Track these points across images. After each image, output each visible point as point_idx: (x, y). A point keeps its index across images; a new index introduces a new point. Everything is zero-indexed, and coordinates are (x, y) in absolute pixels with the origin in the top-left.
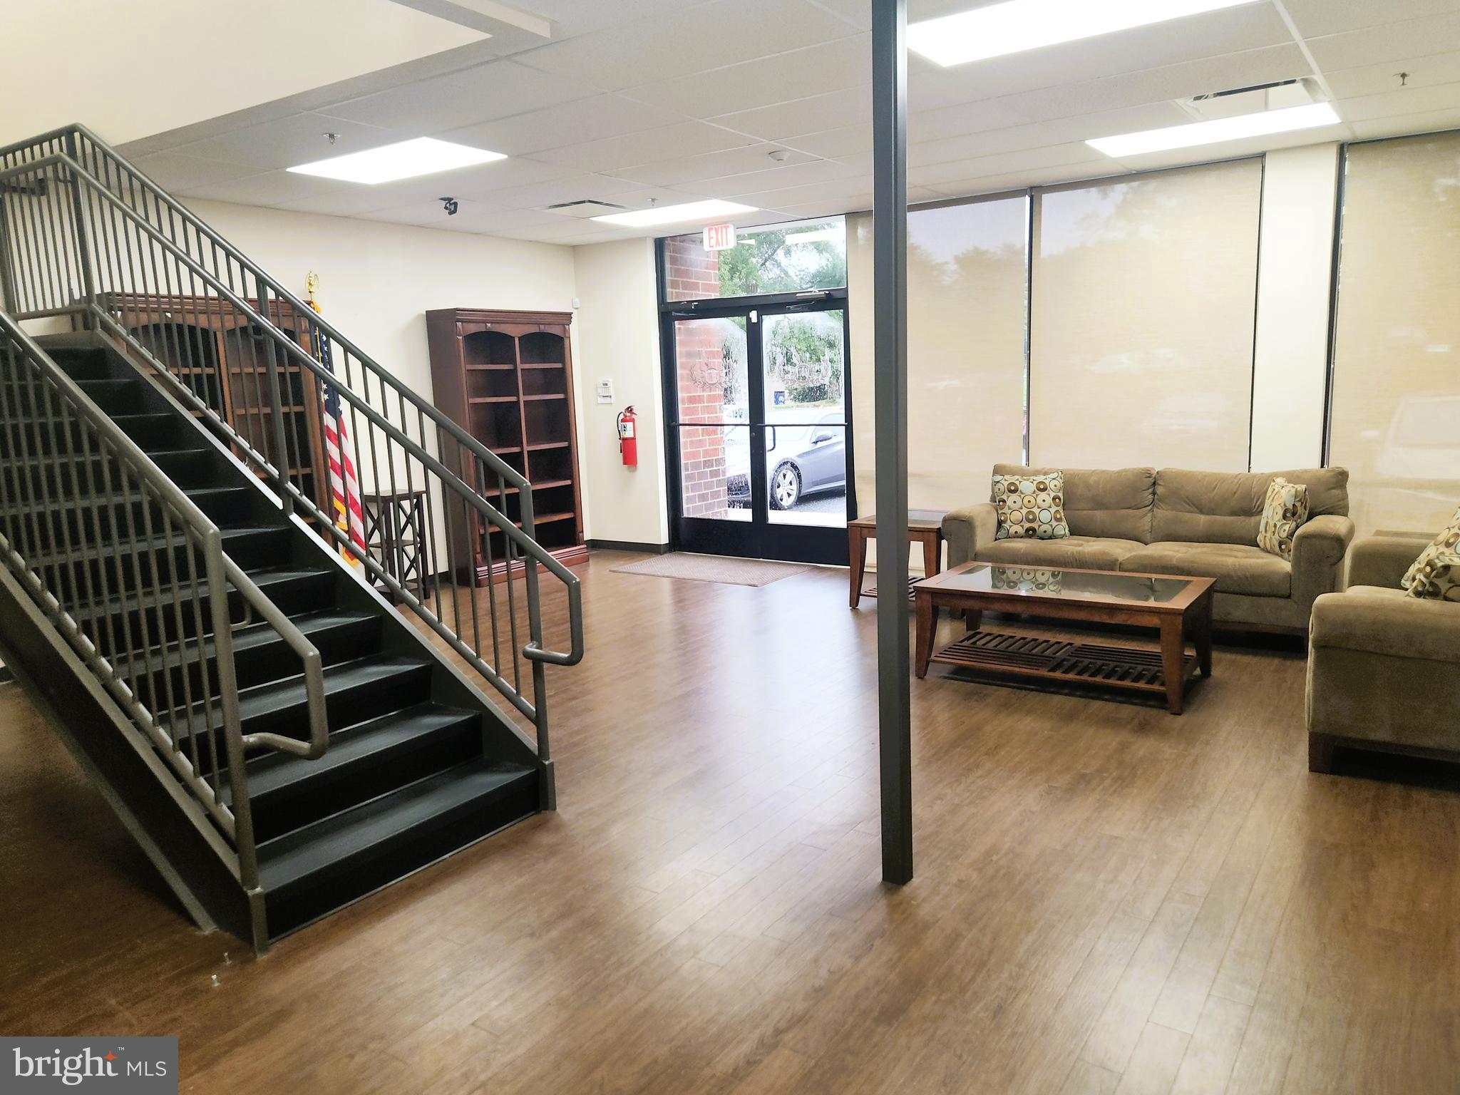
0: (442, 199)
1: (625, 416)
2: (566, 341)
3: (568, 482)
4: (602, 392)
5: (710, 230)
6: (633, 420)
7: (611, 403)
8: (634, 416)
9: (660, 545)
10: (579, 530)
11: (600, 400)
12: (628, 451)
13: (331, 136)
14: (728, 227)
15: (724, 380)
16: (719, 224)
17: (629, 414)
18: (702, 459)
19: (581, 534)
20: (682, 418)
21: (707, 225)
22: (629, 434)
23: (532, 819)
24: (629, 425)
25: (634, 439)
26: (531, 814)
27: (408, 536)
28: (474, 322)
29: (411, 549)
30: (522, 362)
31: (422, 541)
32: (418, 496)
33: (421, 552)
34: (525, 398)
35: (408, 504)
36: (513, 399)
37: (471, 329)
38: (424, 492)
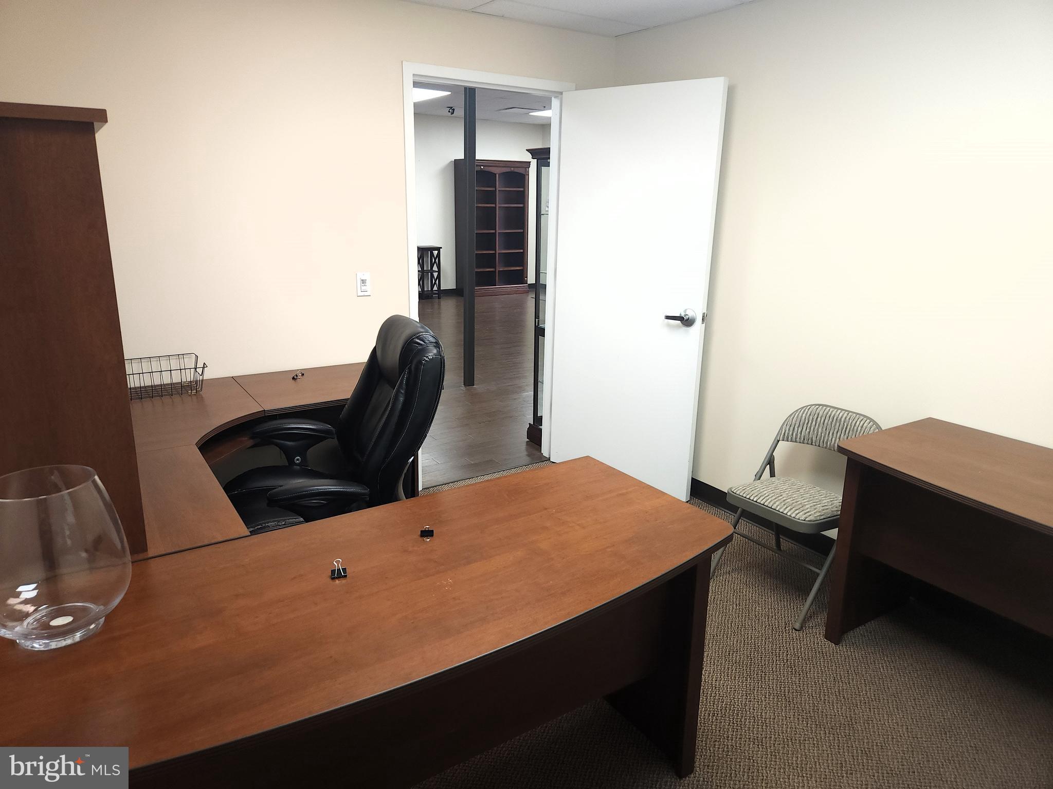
3: (521, 250)
10: (524, 277)
19: (526, 279)
27: (435, 268)
28: (477, 166)
29: (436, 275)
30: (499, 187)
31: (439, 272)
32: (438, 249)
33: (439, 277)
34: (500, 205)
35: (435, 253)
36: (494, 205)
37: (477, 169)
38: (441, 248)
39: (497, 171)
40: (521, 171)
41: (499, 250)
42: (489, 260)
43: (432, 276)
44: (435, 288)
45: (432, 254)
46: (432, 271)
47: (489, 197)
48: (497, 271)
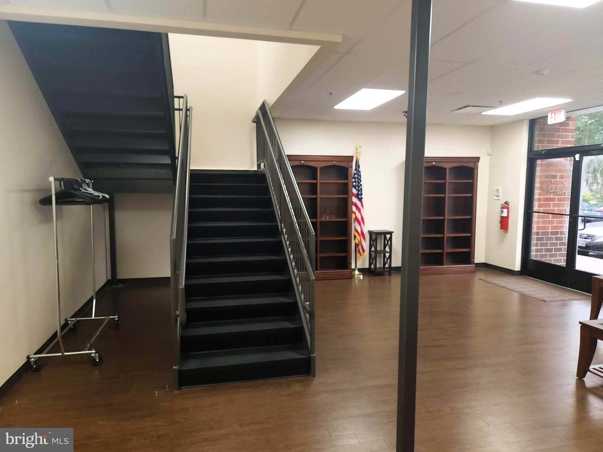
0: (403, 112)
1: (504, 206)
2: (476, 170)
3: (469, 235)
4: (496, 194)
5: (551, 113)
6: (508, 208)
7: (499, 200)
8: (509, 207)
9: (515, 271)
10: (472, 257)
11: (495, 198)
12: (504, 223)
13: (331, 94)
14: (561, 111)
15: (558, 190)
16: (556, 109)
17: (506, 206)
18: (550, 231)
19: (473, 260)
20: (536, 208)
21: (550, 111)
22: (505, 214)
23: (302, 377)
24: (505, 211)
25: (507, 217)
26: (304, 375)
27: (387, 249)
28: (426, 162)
29: (387, 255)
30: (449, 179)
31: (390, 252)
32: (391, 233)
33: (390, 257)
34: (449, 195)
35: (388, 236)
36: (443, 195)
37: (425, 165)
38: (393, 232)
39: (447, 166)
40: (471, 165)
41: (448, 234)
42: (438, 243)
43: (385, 256)
44: (387, 266)
45: (385, 238)
46: (384, 252)
47: (440, 188)
48: (445, 253)
